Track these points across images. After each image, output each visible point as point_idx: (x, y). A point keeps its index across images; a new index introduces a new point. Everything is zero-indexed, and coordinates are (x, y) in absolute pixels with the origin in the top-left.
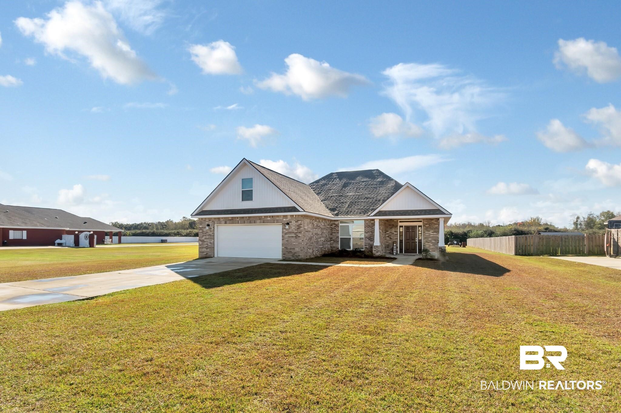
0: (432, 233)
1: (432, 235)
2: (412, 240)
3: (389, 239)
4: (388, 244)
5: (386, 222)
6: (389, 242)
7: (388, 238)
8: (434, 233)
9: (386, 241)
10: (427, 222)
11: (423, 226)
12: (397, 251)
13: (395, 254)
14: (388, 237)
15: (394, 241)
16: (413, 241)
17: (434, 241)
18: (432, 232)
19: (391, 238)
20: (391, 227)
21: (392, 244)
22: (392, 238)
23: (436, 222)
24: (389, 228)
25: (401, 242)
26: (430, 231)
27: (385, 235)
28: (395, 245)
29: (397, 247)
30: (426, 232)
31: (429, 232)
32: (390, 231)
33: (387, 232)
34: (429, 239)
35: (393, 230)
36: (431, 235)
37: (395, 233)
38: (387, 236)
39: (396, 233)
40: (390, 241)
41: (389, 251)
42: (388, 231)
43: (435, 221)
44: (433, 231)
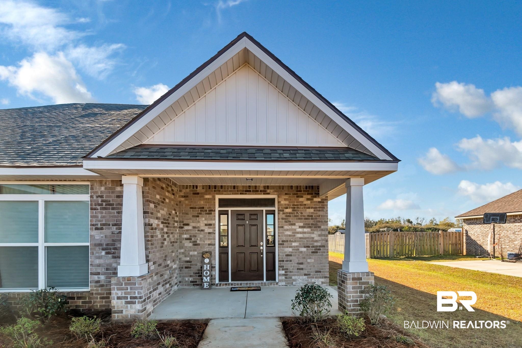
0: (300, 230)
1: (301, 233)
2: (252, 246)
3: (191, 245)
4: (188, 259)
5: (183, 199)
6: (191, 253)
7: (188, 244)
8: (306, 230)
9: (182, 251)
10: (287, 202)
11: (279, 211)
12: (212, 277)
13: (206, 285)
14: (187, 239)
15: (206, 250)
16: (254, 249)
17: (304, 250)
18: (300, 227)
19: (195, 244)
20: (195, 213)
21: (200, 258)
22: (198, 242)
23: (309, 202)
24: (190, 216)
25: (223, 250)
26: (294, 224)
27: (181, 234)
28: (207, 261)
29: (212, 267)
30: (286, 227)
31: (293, 227)
32: (193, 224)
33: (186, 228)
34: (294, 244)
35: (202, 222)
36: (298, 233)
37: (207, 230)
38: (185, 236)
39: (211, 230)
40: (195, 250)
41: (191, 279)
42: (188, 225)
43: (308, 199)
44: (302, 224)
